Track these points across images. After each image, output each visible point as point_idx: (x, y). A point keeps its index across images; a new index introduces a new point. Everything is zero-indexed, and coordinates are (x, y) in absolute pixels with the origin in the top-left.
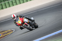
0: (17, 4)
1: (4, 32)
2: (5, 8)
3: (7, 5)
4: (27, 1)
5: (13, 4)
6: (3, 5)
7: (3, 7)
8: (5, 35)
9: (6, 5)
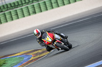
0: (59, 6)
1: (36, 52)
2: (39, 12)
3: (43, 7)
4: (76, 1)
5: (52, 6)
6: (35, 6)
7: (36, 10)
8: (38, 56)
9: (40, 8)
